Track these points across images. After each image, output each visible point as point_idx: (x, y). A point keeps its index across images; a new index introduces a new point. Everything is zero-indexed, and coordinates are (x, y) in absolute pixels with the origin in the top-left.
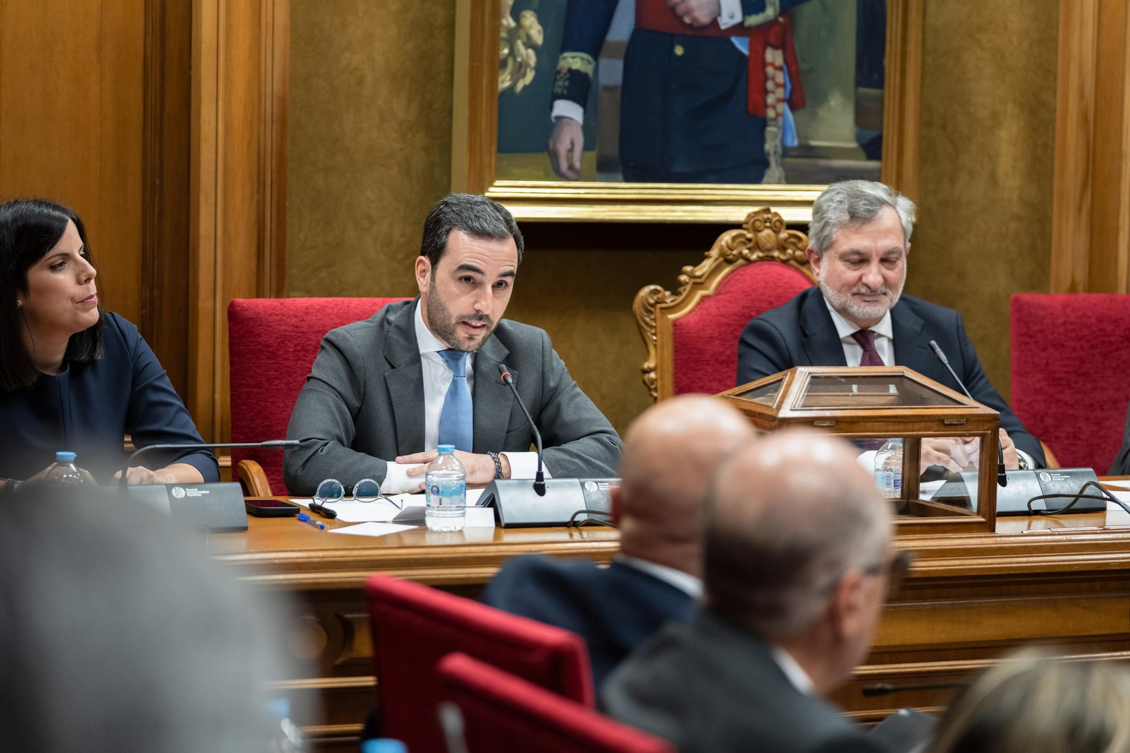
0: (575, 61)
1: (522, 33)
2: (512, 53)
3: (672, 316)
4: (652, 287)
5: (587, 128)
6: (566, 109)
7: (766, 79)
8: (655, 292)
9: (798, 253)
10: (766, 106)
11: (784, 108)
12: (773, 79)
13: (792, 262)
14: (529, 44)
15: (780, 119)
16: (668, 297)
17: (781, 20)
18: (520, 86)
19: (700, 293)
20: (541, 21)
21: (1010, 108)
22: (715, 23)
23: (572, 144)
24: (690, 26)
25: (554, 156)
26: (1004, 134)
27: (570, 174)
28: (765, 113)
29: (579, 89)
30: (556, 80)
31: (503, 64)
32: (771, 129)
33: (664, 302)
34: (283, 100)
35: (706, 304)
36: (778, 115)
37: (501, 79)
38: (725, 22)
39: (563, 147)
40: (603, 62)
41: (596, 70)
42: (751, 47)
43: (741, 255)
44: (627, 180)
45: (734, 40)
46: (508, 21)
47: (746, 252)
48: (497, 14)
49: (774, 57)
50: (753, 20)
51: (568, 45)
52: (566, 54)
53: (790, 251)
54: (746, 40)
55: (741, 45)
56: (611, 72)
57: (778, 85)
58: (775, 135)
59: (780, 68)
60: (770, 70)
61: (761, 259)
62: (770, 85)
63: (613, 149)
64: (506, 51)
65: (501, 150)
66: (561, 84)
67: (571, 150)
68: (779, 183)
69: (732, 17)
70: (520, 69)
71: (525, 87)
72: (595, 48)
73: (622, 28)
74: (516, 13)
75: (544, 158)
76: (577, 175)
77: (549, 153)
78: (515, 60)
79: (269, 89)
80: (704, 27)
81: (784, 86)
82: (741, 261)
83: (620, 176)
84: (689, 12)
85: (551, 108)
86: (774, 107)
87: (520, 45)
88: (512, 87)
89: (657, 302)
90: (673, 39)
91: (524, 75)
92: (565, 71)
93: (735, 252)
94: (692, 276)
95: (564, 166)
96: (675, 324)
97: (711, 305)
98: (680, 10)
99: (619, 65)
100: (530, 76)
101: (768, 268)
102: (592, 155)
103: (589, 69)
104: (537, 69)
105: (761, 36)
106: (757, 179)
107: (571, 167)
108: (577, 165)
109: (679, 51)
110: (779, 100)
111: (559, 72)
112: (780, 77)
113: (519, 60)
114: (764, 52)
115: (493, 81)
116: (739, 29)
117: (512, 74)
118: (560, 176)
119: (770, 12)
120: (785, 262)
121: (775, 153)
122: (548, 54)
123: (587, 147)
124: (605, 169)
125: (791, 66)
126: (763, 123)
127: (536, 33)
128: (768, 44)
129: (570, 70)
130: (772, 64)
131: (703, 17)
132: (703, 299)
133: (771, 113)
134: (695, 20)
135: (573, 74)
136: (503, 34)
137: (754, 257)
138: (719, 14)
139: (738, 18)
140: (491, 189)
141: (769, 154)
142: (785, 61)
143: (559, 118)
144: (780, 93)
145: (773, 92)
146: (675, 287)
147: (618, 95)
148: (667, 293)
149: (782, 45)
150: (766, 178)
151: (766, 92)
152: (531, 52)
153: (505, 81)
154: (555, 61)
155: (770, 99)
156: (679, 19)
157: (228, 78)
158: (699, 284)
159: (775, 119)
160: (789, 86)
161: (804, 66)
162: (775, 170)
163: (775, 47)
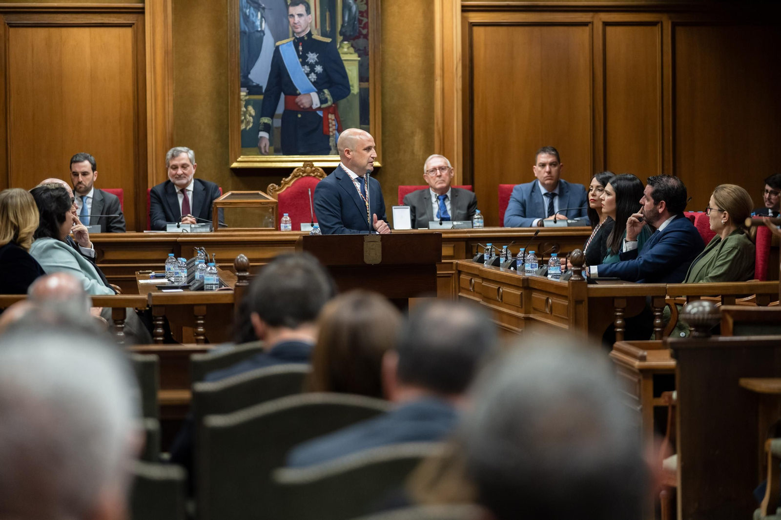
0: (265, 120)
1: (248, 112)
2: (245, 118)
3: (278, 193)
4: (271, 185)
5: (270, 140)
6: (262, 134)
7: (329, 123)
8: (273, 186)
9: (319, 174)
10: (329, 131)
11: (336, 132)
12: (331, 123)
13: (317, 177)
14: (250, 115)
15: (334, 136)
16: (277, 187)
17: (333, 105)
18: (248, 128)
19: (287, 186)
20: (254, 108)
21: (418, 130)
22: (311, 107)
23: (266, 144)
24: (303, 108)
25: (260, 148)
26: (416, 138)
27: (265, 154)
28: (329, 134)
29: (267, 128)
30: (259, 126)
31: (242, 122)
32: (331, 139)
33: (275, 188)
34: (172, 134)
35: (288, 189)
36: (334, 134)
37: (242, 126)
38: (314, 107)
39: (263, 146)
40: (275, 120)
41: (272, 122)
42: (324, 114)
43: (300, 175)
44: (284, 155)
45: (318, 112)
46: (244, 109)
47: (301, 174)
48: (239, 107)
49: (331, 117)
50: (324, 106)
51: (262, 116)
52: (263, 118)
53: (316, 173)
54: (322, 112)
55: (320, 113)
56: (277, 123)
57: (333, 125)
58: (333, 141)
59: (334, 120)
60: (330, 121)
61: (307, 176)
62: (330, 125)
63: (279, 145)
64: (243, 118)
65: (243, 147)
66: (261, 127)
67: (265, 146)
68: (335, 155)
69: (317, 105)
70: (248, 123)
71: (250, 128)
72: (272, 116)
73: (280, 109)
74: (246, 107)
75: (256, 149)
76: (268, 154)
77: (258, 147)
78: (246, 120)
79: (168, 131)
80: (308, 109)
81: (335, 125)
82: (300, 177)
83: (282, 154)
84: (302, 104)
85: (258, 134)
86: (332, 132)
87: (247, 116)
88: (246, 128)
89: (273, 189)
90: (297, 112)
91: (249, 125)
92: (262, 123)
93: (298, 174)
94: (284, 181)
95: (263, 151)
96: (279, 195)
97: (289, 190)
98: (299, 104)
99: (280, 121)
100: (251, 125)
101: (308, 179)
102: (272, 148)
103: (270, 122)
104: (253, 123)
105: (327, 111)
106: (327, 153)
107: (265, 151)
108: (267, 151)
109: (299, 116)
110: (334, 130)
111: (260, 123)
112: (334, 123)
113: (247, 120)
114: (328, 115)
115: (239, 127)
116: (319, 109)
117: (245, 124)
118: (262, 154)
119: (329, 103)
120: (314, 177)
121: (333, 146)
122: (256, 119)
123: (271, 145)
124: (277, 152)
125: (337, 119)
126: (329, 137)
127: (253, 112)
128: (329, 113)
129: (264, 123)
130: (331, 119)
131: (307, 106)
132: (288, 188)
133: (331, 134)
134: (304, 106)
135: (265, 124)
136: (242, 113)
137: (304, 175)
138: (312, 104)
139: (319, 105)
140: (239, 158)
141: (331, 146)
142: (335, 118)
143: (261, 137)
144: (334, 127)
145: (332, 127)
146: (279, 184)
147: (280, 130)
148: (277, 186)
149: (334, 112)
150: (330, 153)
151: (329, 127)
152: (251, 118)
153: (243, 127)
154: (259, 120)
155: (331, 130)
156: (299, 106)
157: (156, 128)
158: (286, 183)
159: (333, 135)
160: (337, 126)
161: (342, 119)
162: (333, 151)
163: (332, 114)
